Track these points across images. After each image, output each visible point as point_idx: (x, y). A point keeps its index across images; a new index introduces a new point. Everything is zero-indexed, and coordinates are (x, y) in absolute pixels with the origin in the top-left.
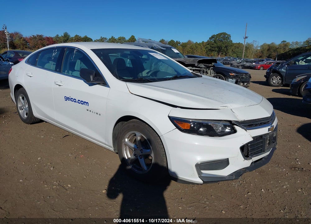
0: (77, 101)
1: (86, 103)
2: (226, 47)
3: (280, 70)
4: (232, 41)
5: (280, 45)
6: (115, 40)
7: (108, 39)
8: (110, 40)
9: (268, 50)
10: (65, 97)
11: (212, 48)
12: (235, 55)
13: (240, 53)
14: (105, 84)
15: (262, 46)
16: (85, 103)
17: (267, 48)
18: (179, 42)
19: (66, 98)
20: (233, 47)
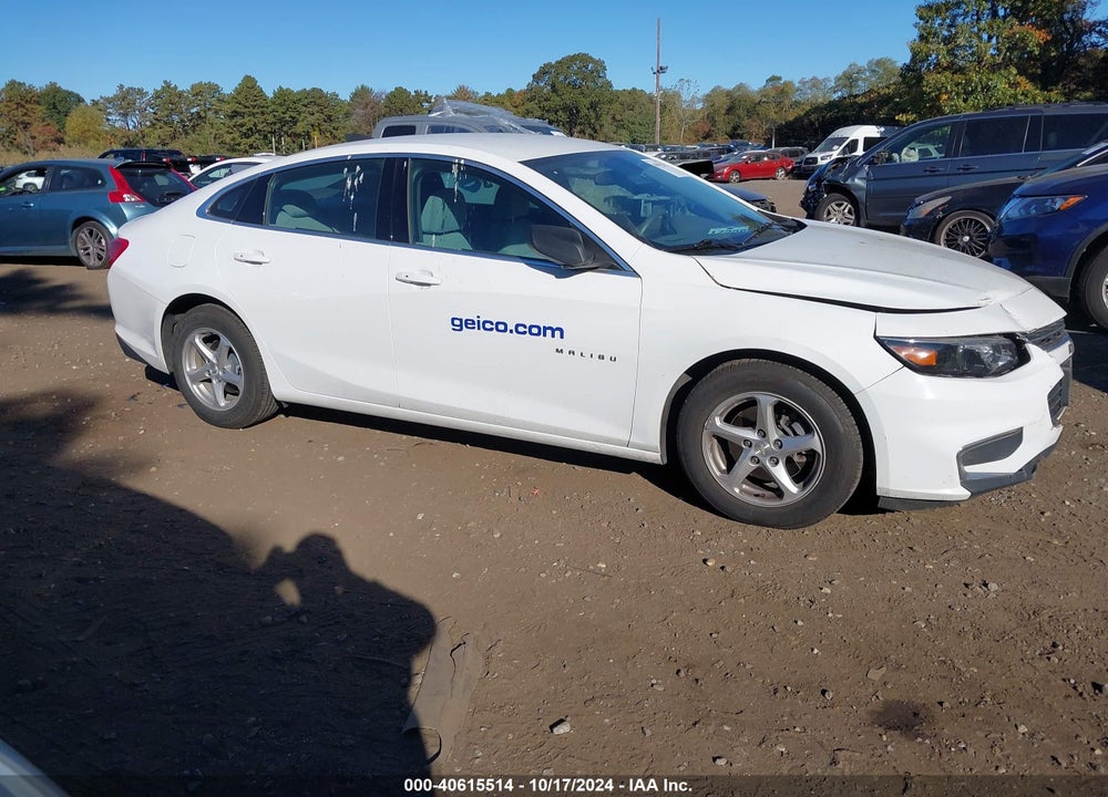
0: (511, 326)
1: (553, 330)
2: (593, 106)
3: (849, 182)
4: (609, 84)
5: (763, 92)
9: (730, 110)
10: (453, 319)
11: (548, 111)
12: (624, 132)
13: (640, 124)
14: (609, 262)
15: (708, 98)
16: (549, 332)
17: (724, 103)
18: (426, 94)
19: (457, 322)
20: (616, 106)
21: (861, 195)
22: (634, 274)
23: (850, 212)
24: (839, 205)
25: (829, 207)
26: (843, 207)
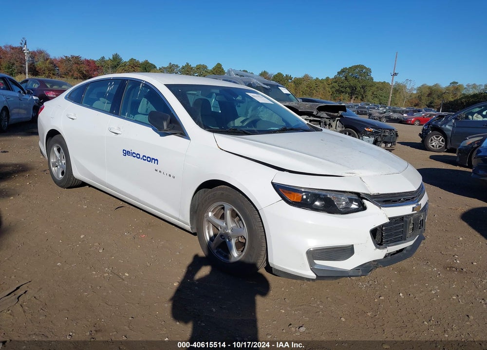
0: (141, 157)
1: (155, 160)
2: (363, 87)
3: (443, 126)
4: (372, 79)
5: (447, 88)
6: (192, 68)
7: (181, 66)
8: (183, 68)
9: (429, 95)
10: (124, 150)
11: (342, 87)
12: (377, 100)
13: (385, 97)
14: (183, 134)
15: (419, 89)
16: (153, 160)
17: (427, 92)
18: (290, 77)
19: (125, 152)
20: (374, 88)
21: (449, 134)
22: (188, 138)
23: (442, 141)
24: (437, 137)
25: (432, 137)
26: (439, 138)
